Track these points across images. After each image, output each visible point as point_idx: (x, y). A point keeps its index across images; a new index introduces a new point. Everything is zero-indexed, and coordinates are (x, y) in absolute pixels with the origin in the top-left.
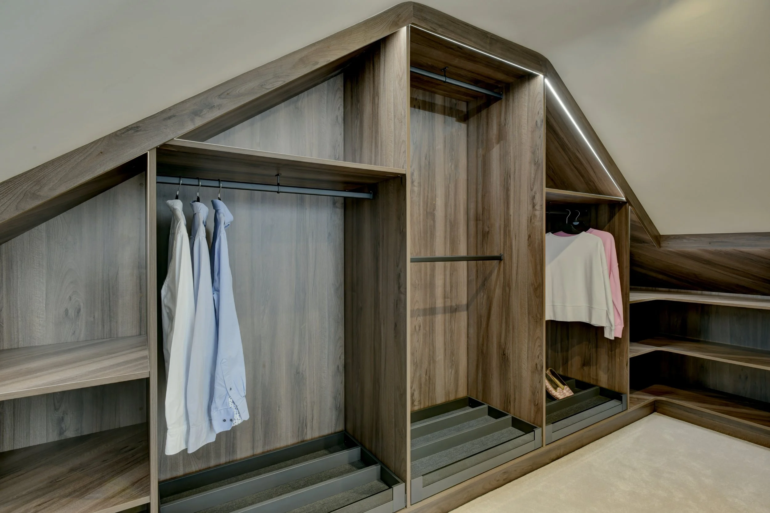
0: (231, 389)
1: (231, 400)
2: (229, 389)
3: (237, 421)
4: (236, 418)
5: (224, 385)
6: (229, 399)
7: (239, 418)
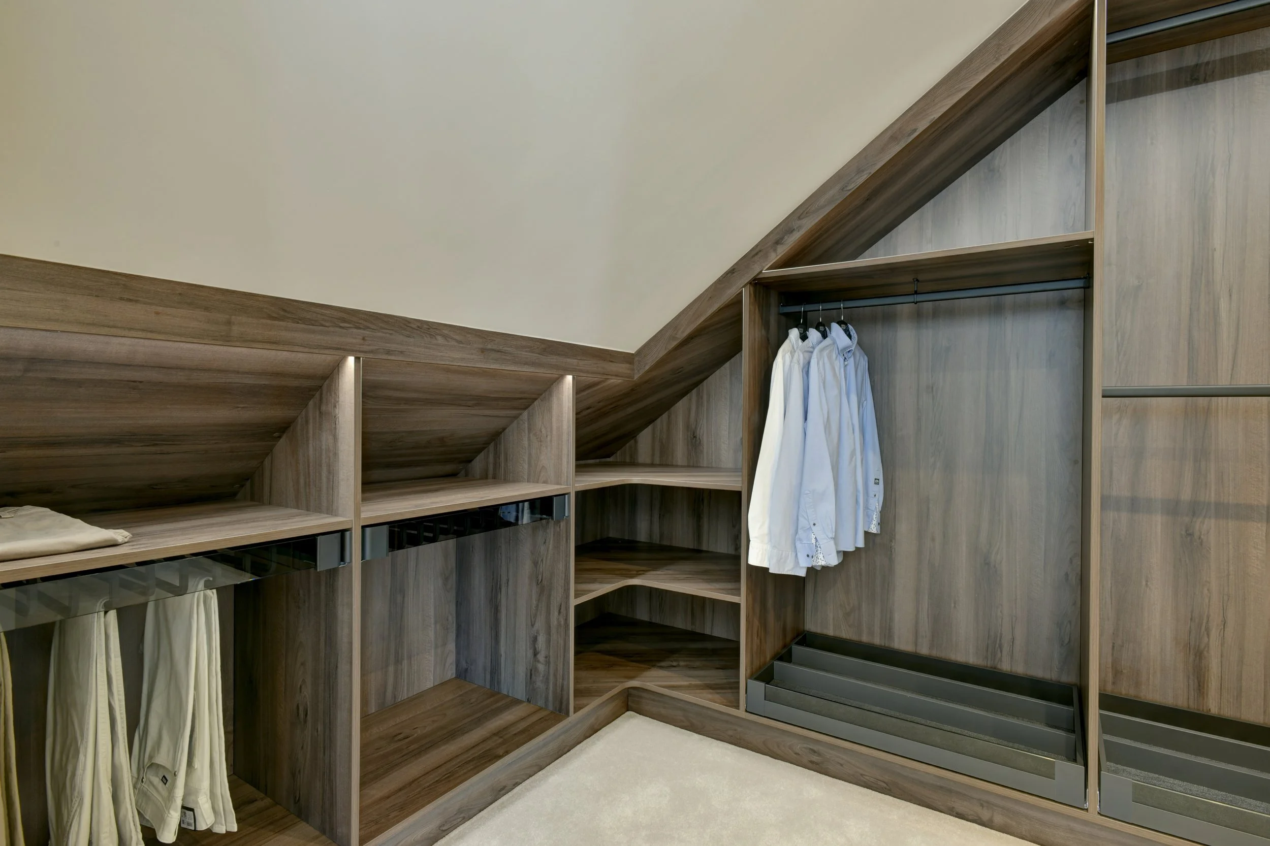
0: (814, 524)
1: (814, 536)
2: (813, 524)
3: (820, 561)
4: (820, 558)
5: (806, 517)
6: (813, 534)
7: (822, 559)
